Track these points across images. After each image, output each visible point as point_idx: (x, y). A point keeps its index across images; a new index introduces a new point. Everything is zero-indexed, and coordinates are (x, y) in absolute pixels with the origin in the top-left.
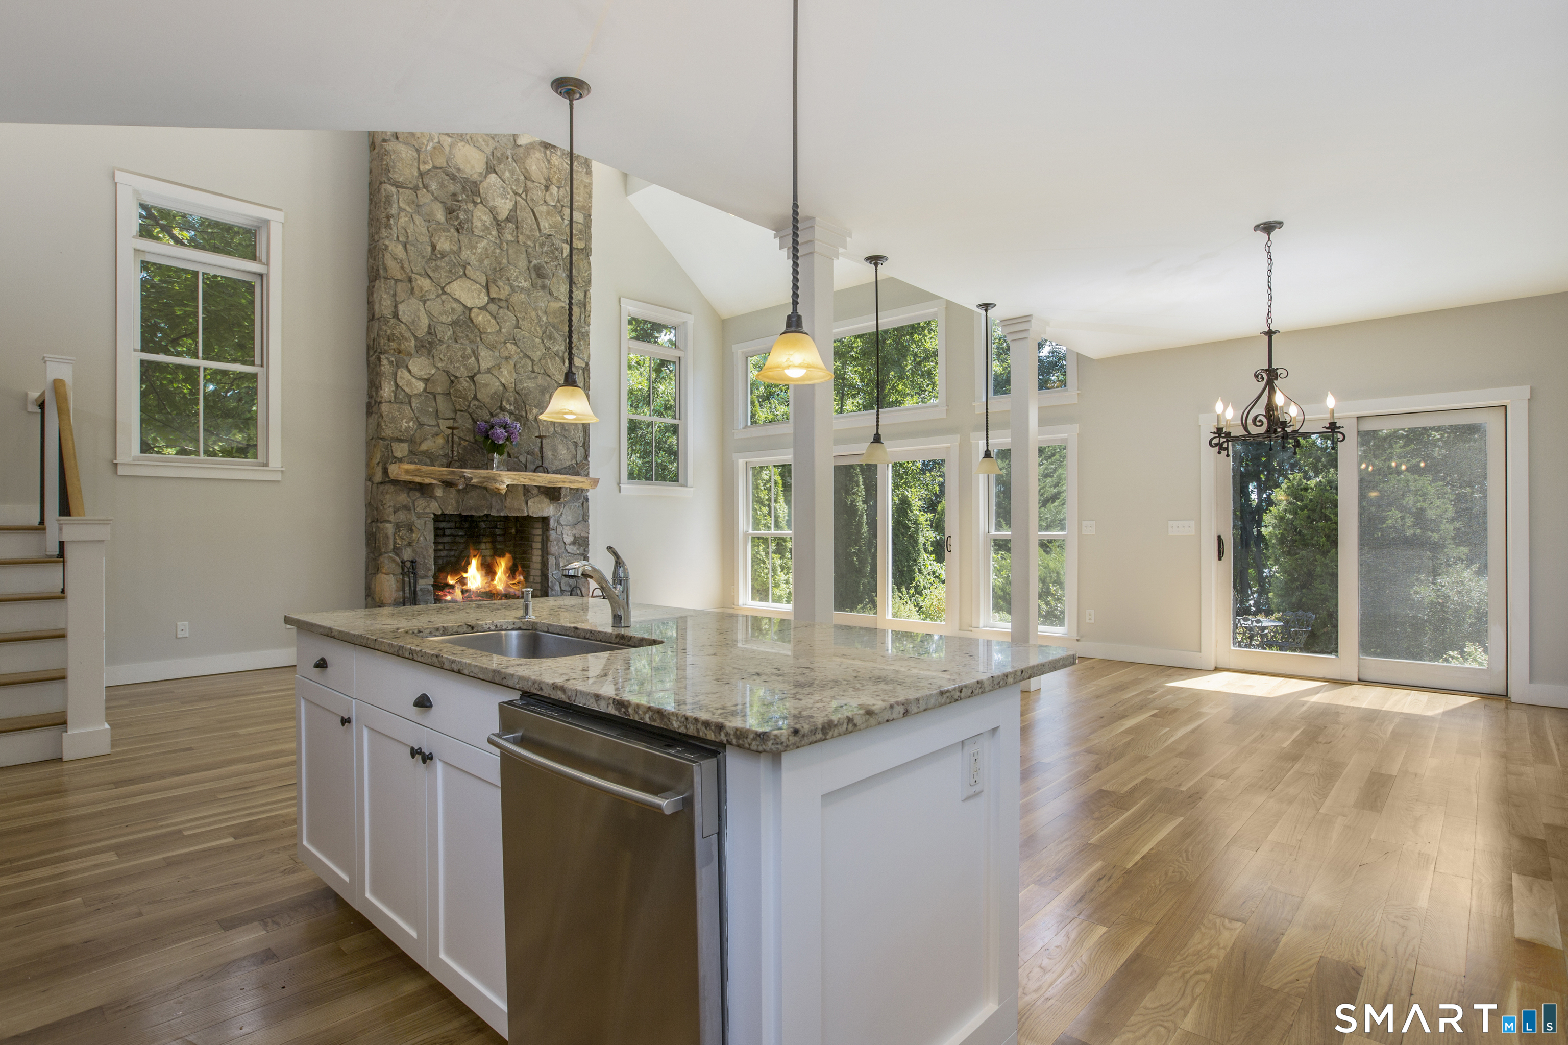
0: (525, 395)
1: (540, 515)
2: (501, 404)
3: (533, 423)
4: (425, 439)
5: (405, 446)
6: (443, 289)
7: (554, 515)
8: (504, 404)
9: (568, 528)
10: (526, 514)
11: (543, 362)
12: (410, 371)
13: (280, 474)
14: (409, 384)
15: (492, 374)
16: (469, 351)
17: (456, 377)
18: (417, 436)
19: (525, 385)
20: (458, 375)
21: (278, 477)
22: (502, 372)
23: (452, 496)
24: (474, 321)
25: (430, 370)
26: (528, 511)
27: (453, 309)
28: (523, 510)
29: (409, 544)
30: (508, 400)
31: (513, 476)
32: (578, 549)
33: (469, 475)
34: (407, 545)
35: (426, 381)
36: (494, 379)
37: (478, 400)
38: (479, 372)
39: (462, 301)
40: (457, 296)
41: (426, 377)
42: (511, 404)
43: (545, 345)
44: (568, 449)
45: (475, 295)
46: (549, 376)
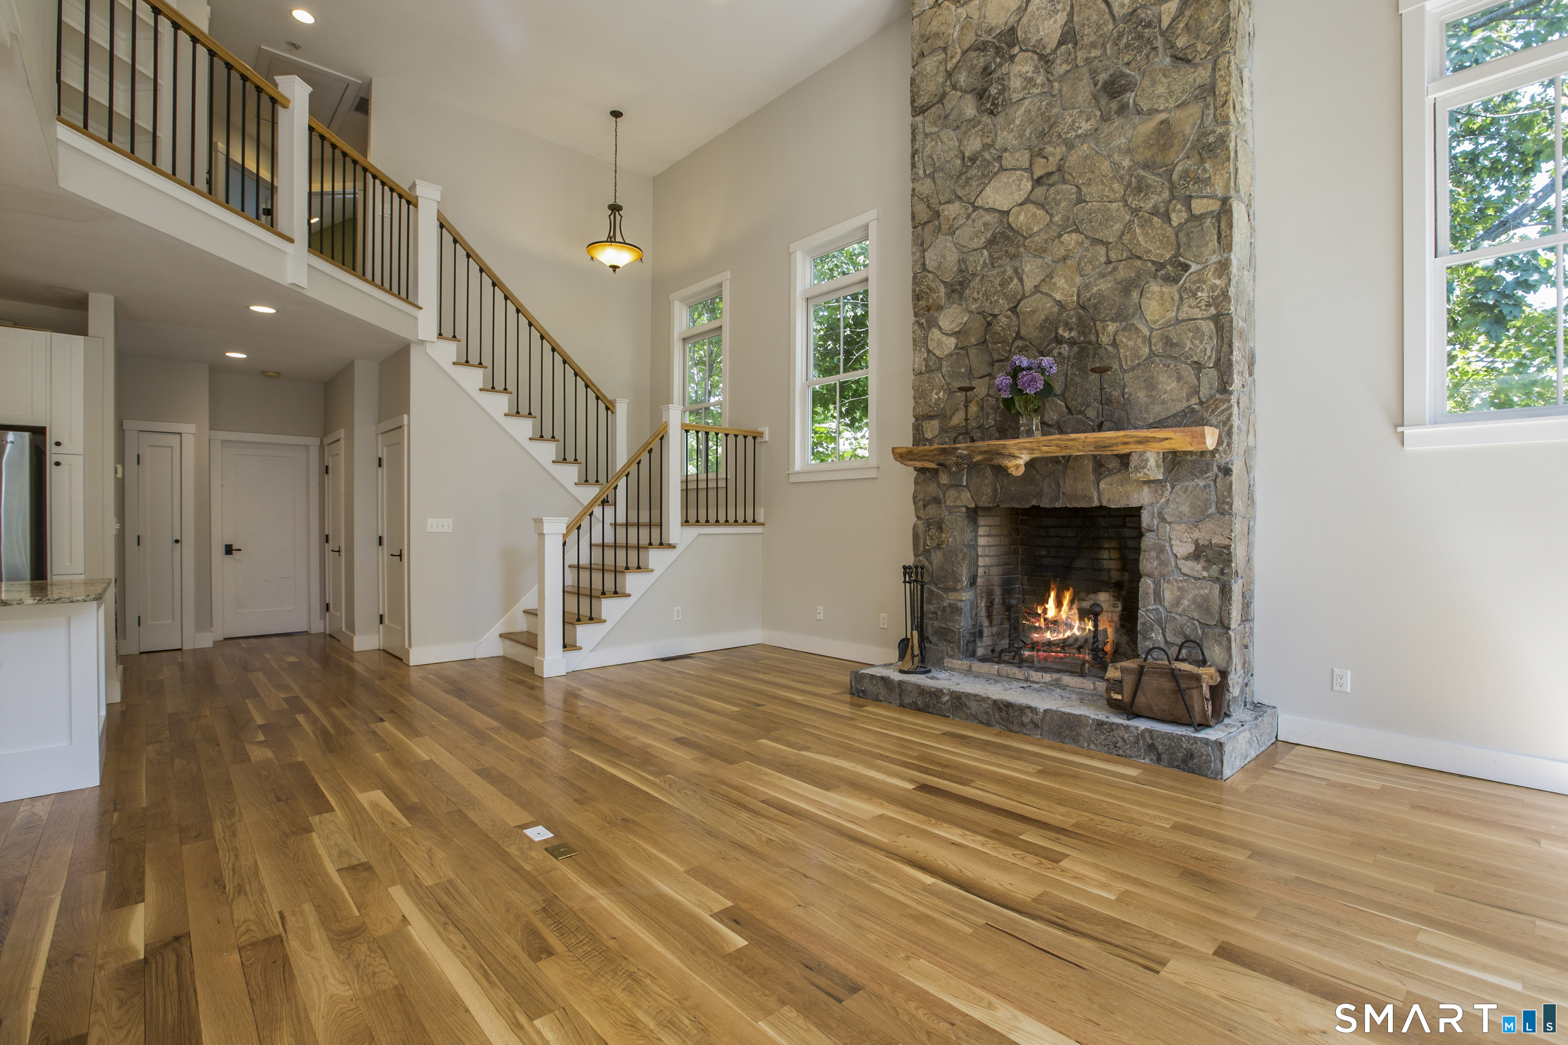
0: (1095, 306)
1: (1122, 504)
2: (1056, 334)
3: (1110, 348)
4: (957, 410)
5: (935, 423)
6: (973, 204)
7: (1152, 505)
8: (1061, 331)
9: (1182, 527)
10: (1096, 503)
11: (1126, 238)
12: (940, 329)
13: (875, 471)
14: (940, 343)
15: (1042, 293)
16: (1010, 271)
17: (995, 316)
18: (948, 408)
19: (1095, 289)
20: (996, 312)
21: (874, 474)
22: (1054, 284)
23: (987, 482)
24: (1014, 226)
25: (962, 319)
26: (1099, 499)
27: (986, 225)
28: (1091, 498)
29: (939, 546)
30: (1066, 325)
32: (1204, 569)
34: (934, 548)
35: (956, 334)
36: (1045, 299)
37: (1022, 338)
38: (1024, 297)
39: (996, 207)
40: (991, 205)
41: (957, 329)
42: (1071, 330)
43: (1130, 208)
44: (1179, 379)
45: (1014, 187)
46: (1139, 258)
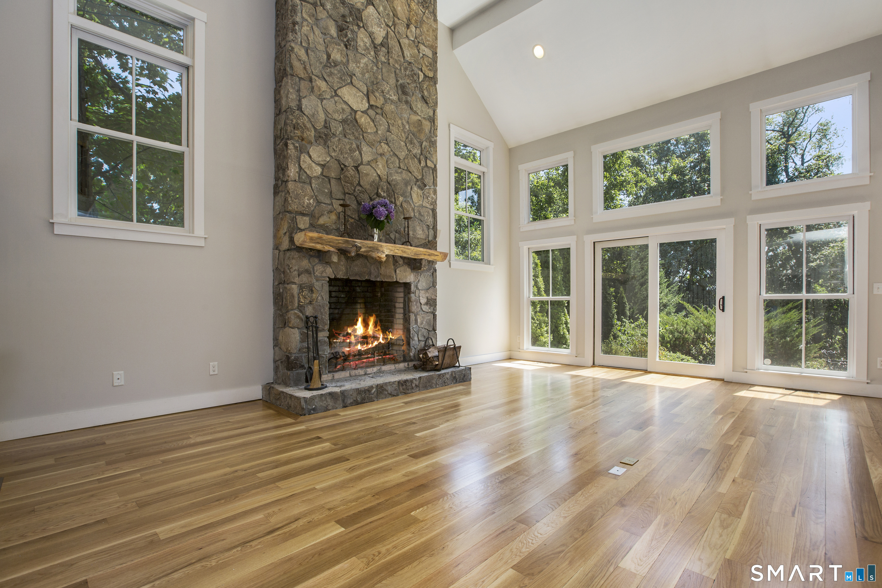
0: (394, 185)
1: (404, 281)
2: (378, 191)
3: (400, 208)
4: (323, 215)
5: (307, 219)
6: (335, 91)
7: (414, 282)
8: (380, 191)
9: (422, 292)
10: (395, 280)
11: (406, 161)
12: (310, 157)
13: (203, 240)
14: (310, 167)
15: (371, 166)
16: (354, 146)
17: (345, 166)
18: (316, 211)
19: (394, 177)
20: (347, 164)
21: (202, 243)
22: (378, 165)
23: (342, 263)
24: (359, 121)
25: (326, 158)
26: (396, 278)
27: (343, 110)
28: (393, 277)
29: (310, 303)
30: (382, 189)
31: (391, 248)
32: (430, 308)
33: (359, 245)
34: (308, 304)
35: (323, 166)
36: (373, 170)
37: (361, 186)
38: (362, 163)
39: (349, 103)
40: (346, 99)
41: (322, 163)
42: (384, 192)
43: (407, 148)
44: (423, 230)
45: (359, 101)
46: (411, 173)
